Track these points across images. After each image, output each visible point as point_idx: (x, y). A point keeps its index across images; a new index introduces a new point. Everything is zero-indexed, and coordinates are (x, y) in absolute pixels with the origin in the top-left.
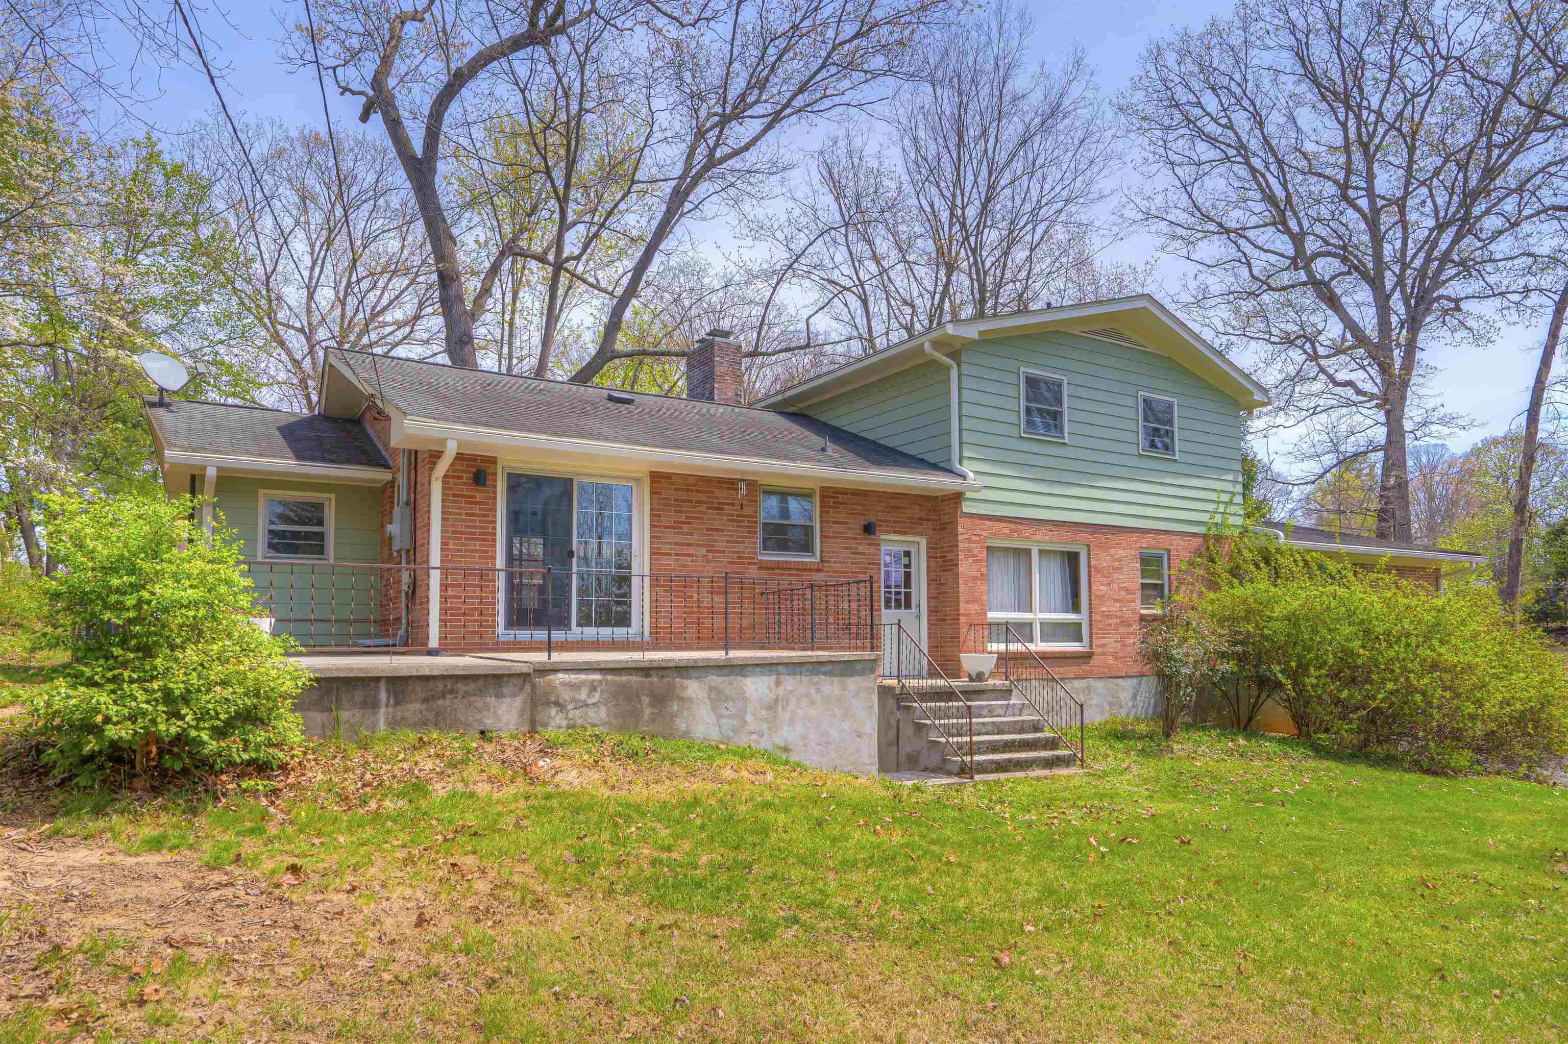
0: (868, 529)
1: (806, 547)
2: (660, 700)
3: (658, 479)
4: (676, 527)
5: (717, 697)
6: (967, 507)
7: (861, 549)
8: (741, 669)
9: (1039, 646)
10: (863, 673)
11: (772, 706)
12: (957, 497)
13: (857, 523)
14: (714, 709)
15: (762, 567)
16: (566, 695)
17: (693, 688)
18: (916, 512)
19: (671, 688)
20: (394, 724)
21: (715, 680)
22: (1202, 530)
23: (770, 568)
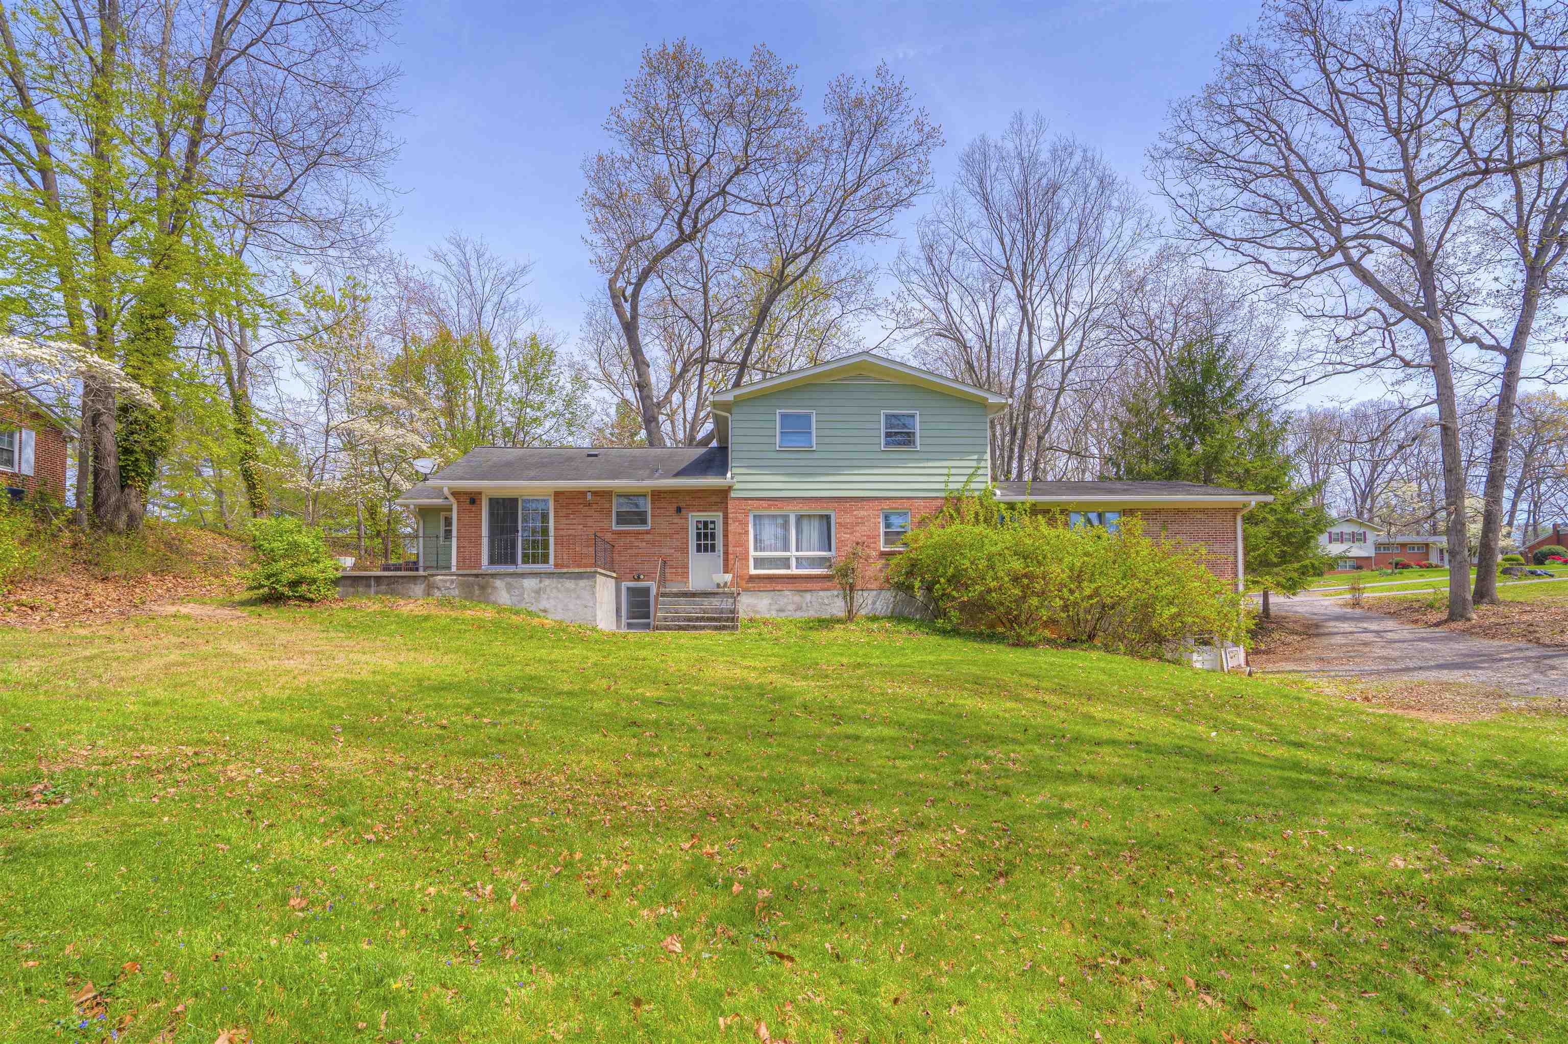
0: (679, 510)
1: (644, 522)
2: (483, 588)
3: (558, 494)
4: (567, 516)
5: (509, 588)
6: (733, 494)
7: (675, 521)
8: (523, 575)
9: (794, 571)
10: (588, 578)
11: (538, 592)
12: (730, 488)
13: (672, 509)
14: (509, 592)
15: (614, 533)
16: (440, 585)
17: (498, 583)
18: (714, 499)
19: (487, 582)
20: (377, 593)
21: (509, 580)
22: (943, 494)
23: (619, 533)
